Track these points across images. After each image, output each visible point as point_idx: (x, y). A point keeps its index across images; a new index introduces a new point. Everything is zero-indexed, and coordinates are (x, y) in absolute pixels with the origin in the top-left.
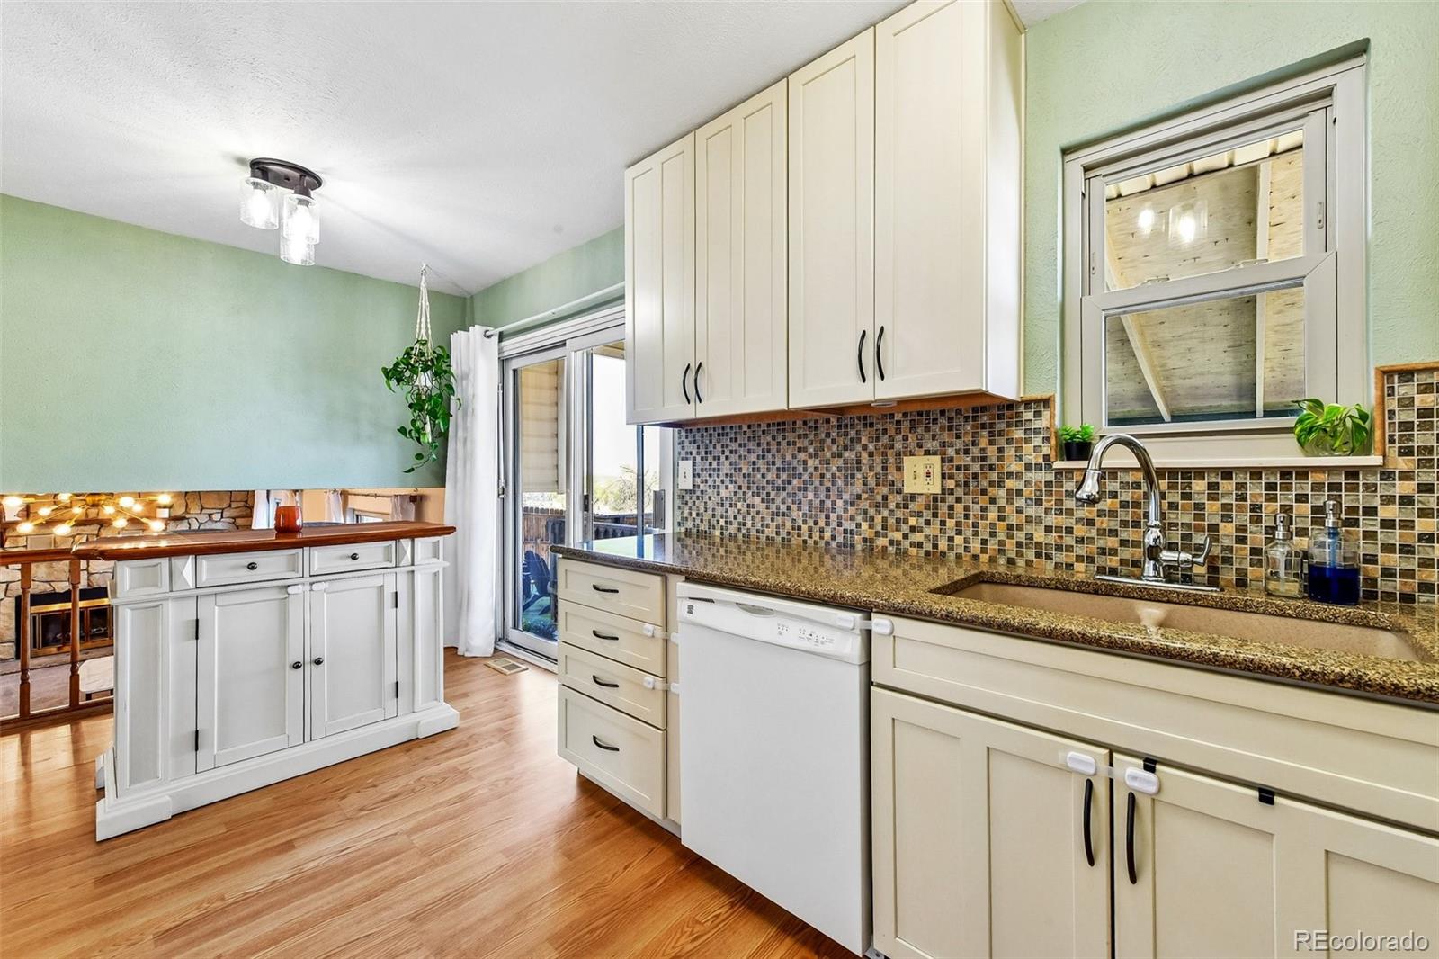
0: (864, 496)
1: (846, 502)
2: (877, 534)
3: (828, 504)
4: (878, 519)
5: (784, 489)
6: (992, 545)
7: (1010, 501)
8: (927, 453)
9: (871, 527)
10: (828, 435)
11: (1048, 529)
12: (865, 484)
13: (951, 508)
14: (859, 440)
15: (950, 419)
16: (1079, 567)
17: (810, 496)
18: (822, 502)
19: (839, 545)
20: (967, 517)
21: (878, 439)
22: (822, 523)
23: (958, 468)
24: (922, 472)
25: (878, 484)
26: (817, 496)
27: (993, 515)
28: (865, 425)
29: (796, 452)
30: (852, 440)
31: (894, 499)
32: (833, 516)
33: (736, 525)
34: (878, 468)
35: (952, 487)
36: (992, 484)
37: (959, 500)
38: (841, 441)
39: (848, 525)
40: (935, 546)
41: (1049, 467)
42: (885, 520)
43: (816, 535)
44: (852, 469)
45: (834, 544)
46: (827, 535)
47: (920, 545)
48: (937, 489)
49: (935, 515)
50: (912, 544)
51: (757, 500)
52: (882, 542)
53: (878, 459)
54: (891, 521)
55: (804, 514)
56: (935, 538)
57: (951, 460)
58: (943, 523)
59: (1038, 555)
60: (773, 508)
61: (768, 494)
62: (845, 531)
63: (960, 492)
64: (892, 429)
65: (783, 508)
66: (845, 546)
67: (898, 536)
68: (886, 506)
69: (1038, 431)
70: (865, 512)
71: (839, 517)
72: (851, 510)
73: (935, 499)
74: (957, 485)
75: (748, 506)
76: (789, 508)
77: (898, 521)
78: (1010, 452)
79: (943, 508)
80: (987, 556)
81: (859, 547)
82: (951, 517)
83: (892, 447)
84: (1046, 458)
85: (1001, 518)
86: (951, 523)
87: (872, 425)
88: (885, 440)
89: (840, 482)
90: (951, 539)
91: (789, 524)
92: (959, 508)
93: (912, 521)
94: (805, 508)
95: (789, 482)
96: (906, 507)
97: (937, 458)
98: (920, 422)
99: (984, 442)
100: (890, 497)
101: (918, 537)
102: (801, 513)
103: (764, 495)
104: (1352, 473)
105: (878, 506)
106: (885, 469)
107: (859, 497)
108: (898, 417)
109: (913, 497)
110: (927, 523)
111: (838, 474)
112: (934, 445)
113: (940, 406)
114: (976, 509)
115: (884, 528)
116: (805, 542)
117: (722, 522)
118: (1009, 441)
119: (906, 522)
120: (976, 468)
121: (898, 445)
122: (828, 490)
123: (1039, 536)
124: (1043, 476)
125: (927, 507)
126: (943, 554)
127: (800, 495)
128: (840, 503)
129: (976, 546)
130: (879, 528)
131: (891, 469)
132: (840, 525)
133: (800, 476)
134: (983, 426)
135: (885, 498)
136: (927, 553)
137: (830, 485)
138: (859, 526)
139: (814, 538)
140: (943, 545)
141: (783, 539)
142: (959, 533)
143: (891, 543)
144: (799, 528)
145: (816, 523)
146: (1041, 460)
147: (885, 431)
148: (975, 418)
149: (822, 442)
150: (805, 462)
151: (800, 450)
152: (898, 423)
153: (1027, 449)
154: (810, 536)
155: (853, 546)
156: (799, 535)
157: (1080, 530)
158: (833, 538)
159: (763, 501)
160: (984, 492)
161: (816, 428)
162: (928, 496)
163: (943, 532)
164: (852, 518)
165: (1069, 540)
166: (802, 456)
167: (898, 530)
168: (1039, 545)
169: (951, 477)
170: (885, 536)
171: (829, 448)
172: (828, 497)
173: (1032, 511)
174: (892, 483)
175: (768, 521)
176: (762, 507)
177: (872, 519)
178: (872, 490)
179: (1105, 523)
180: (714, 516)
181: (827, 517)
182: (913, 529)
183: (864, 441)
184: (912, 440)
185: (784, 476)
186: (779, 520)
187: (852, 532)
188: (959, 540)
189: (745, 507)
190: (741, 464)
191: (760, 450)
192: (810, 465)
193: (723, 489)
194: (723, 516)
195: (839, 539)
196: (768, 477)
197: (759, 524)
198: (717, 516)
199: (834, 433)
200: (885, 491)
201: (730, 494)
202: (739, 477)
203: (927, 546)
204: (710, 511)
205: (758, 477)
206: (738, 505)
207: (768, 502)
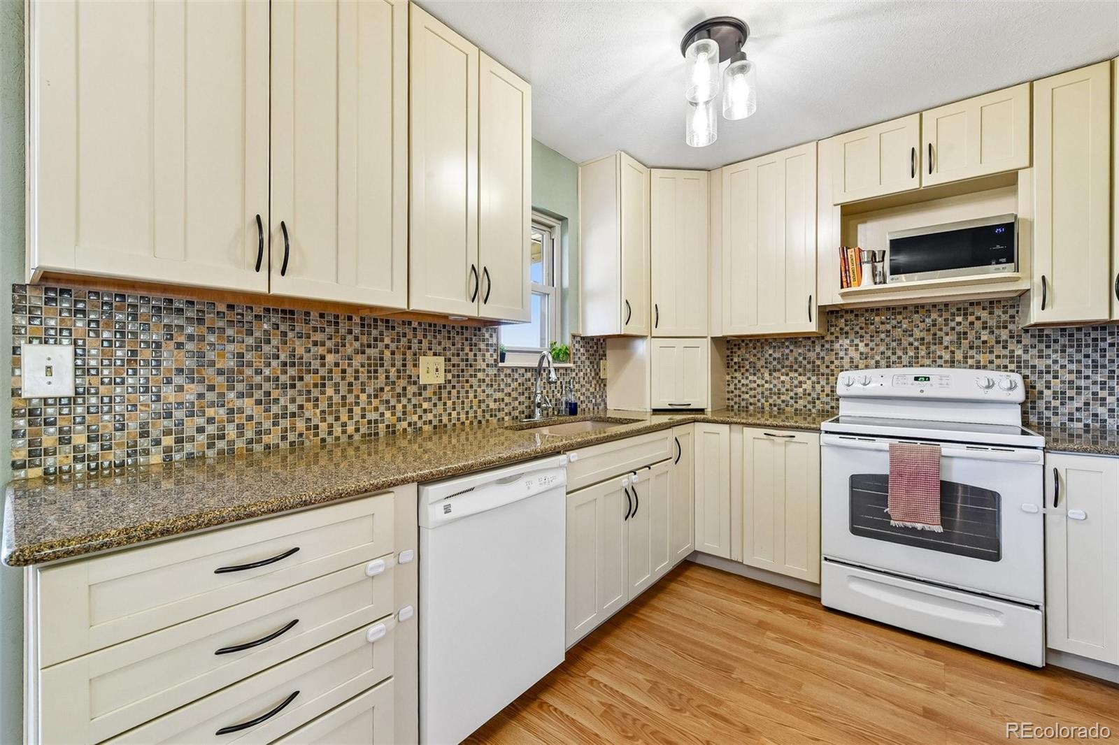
0: (387, 388)
1: (369, 396)
2: (399, 420)
3: (351, 399)
4: (399, 407)
5: (293, 386)
6: (471, 414)
7: (480, 386)
8: (435, 354)
9: (393, 414)
10: (350, 332)
11: (495, 401)
12: (387, 377)
13: (450, 393)
14: (382, 340)
15: (449, 332)
16: (507, 418)
17: (330, 391)
18: (344, 398)
19: (364, 436)
20: (458, 398)
21: (399, 341)
22: (344, 418)
23: (454, 366)
24: (432, 369)
25: (399, 377)
26: (337, 391)
27: (471, 395)
28: (387, 328)
29: (310, 346)
30: (376, 339)
31: (412, 389)
32: (357, 410)
33: (202, 438)
34: (399, 364)
35: (450, 378)
36: (471, 376)
37: (454, 387)
38: (364, 339)
39: (372, 416)
40: (441, 421)
41: (496, 366)
42: (404, 407)
43: (338, 430)
44: (374, 367)
45: (357, 437)
46: (350, 429)
47: (430, 422)
48: (441, 381)
49: (440, 399)
50: (425, 423)
51: (248, 403)
52: (404, 424)
53: (398, 357)
54: (410, 408)
55: (323, 412)
56: (440, 415)
57: (450, 360)
58: (445, 404)
59: (491, 416)
60: (275, 409)
61: (268, 394)
62: (369, 422)
63: (454, 382)
64: (410, 335)
65: (292, 408)
66: (370, 435)
67: (415, 418)
68: (405, 395)
69: (492, 345)
70: (388, 402)
71: (363, 409)
72: (375, 402)
73: (440, 388)
74: (453, 376)
75: (231, 411)
76: (301, 407)
77: (415, 406)
78: (479, 358)
79: (444, 395)
80: (469, 422)
81: (382, 434)
82: (449, 399)
83: (410, 348)
84: (496, 361)
85: (475, 397)
86: (449, 403)
87: (393, 328)
88: (404, 341)
89: (363, 376)
90: (450, 414)
91: (301, 425)
92: (454, 392)
93: (425, 405)
94: (323, 405)
95: (301, 379)
96: (420, 394)
97: (442, 359)
98: (430, 331)
99: (467, 349)
100: (408, 388)
101: (430, 416)
102: (318, 411)
103: (258, 394)
104: (566, 369)
105: (399, 395)
106: (404, 365)
107: (382, 389)
108: (415, 324)
109: (425, 387)
110: (435, 405)
111: (361, 369)
112: (439, 349)
113: (443, 322)
114: (463, 394)
115: (404, 413)
116: (323, 440)
117: (168, 441)
118: (480, 350)
119: (421, 406)
120: (463, 365)
121: (415, 346)
122: (350, 384)
123: (492, 405)
124: (492, 371)
125: (435, 393)
126: (445, 426)
127: (315, 393)
128: (363, 397)
129: (463, 416)
130: (399, 414)
131: (409, 365)
132: (363, 417)
133: (316, 372)
134: (467, 340)
135: (404, 389)
136: (435, 427)
137: (352, 380)
138: (382, 415)
139: (335, 434)
140: (445, 419)
141: (292, 444)
142: (454, 409)
143: (410, 424)
144: (316, 427)
145: (337, 419)
146: (493, 362)
147: (405, 335)
148: (463, 334)
149: (344, 338)
150: (323, 358)
151: (315, 344)
152: (415, 329)
153: (488, 355)
154: (330, 433)
155: (377, 434)
156: (316, 435)
157: (507, 400)
158: (357, 430)
159: (259, 402)
160: (467, 381)
161: (337, 323)
162: (435, 385)
163: (445, 410)
164: (376, 409)
165: (503, 405)
167: (415, 413)
168: (491, 409)
169: (450, 371)
170: (405, 420)
171: (351, 345)
172: (350, 391)
173: (489, 391)
174: (410, 377)
175: (267, 425)
176: (257, 412)
177: (394, 407)
178: (394, 383)
179: (514, 394)
180: (144, 434)
181: (351, 411)
182: (425, 411)
183: (387, 340)
184: (425, 344)
185: (292, 372)
186: (285, 423)
187: (376, 422)
188: (454, 414)
189: (222, 411)
190: (211, 355)
191: (250, 341)
192: (330, 358)
193: (169, 393)
194: (167, 432)
195: (363, 430)
196: (267, 372)
197: (249, 434)
198: (154, 433)
199: (357, 330)
200: (402, 383)
201: (189, 395)
202: (209, 372)
203: (435, 422)
204: (133, 426)
205: (248, 372)
206: (210, 412)
207: (266, 401)
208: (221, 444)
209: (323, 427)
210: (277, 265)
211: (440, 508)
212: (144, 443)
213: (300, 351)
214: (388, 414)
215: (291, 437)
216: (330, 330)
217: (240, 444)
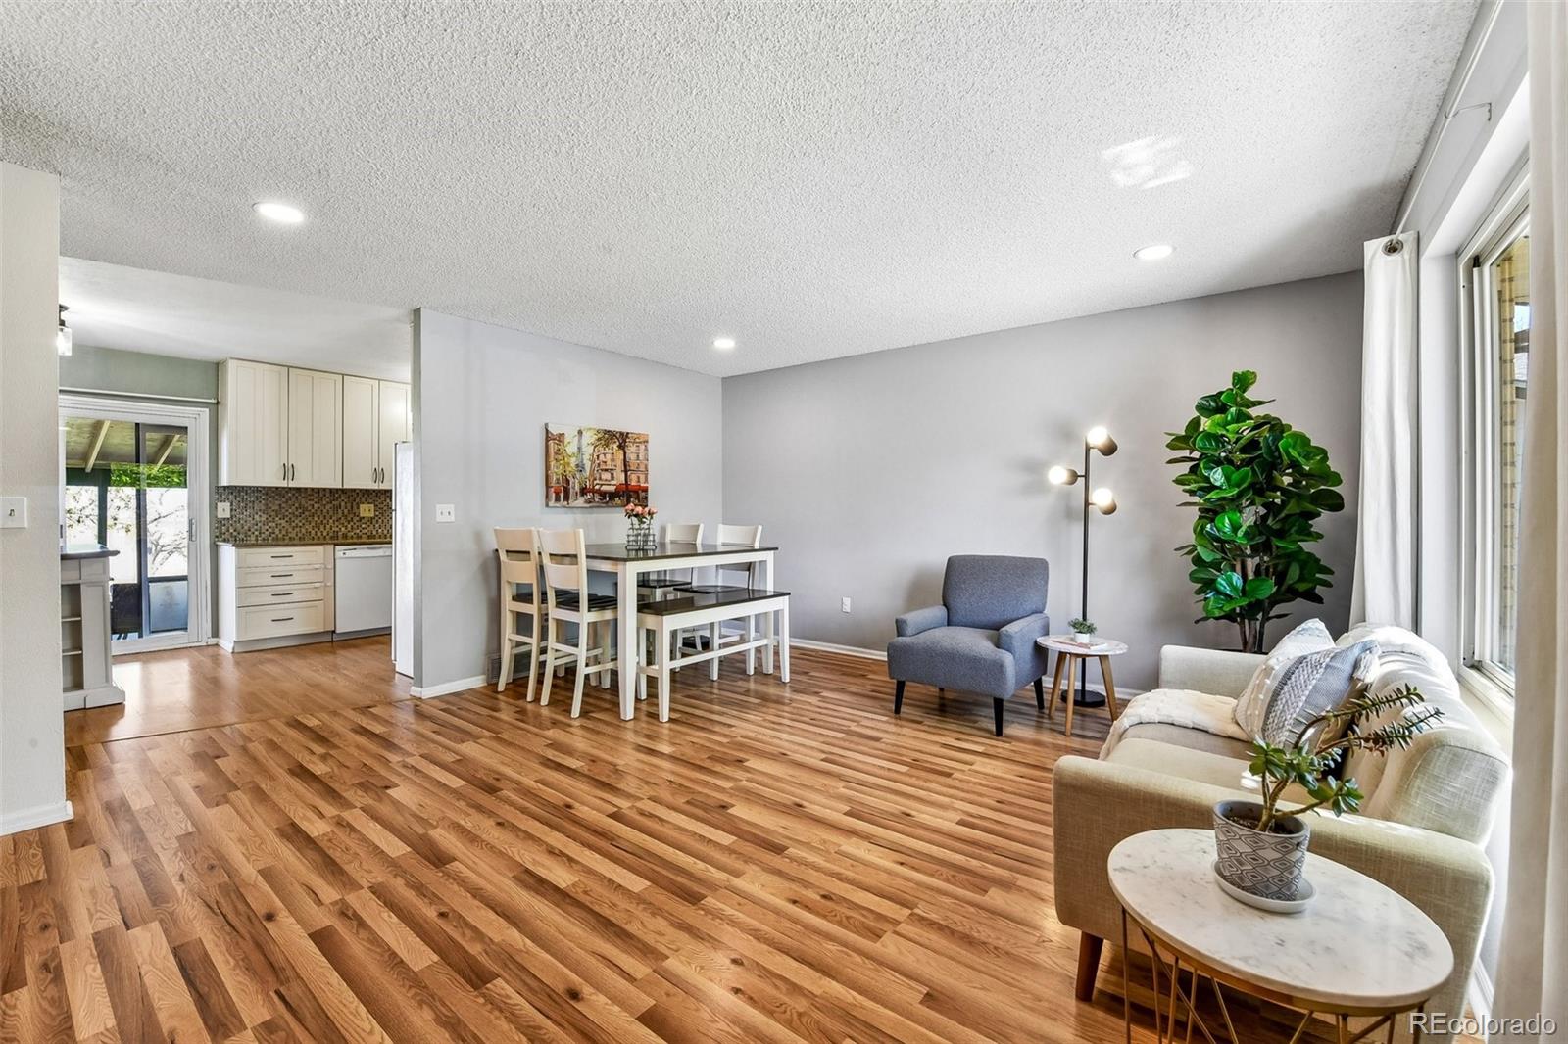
0: (343, 518)
1: (334, 521)
2: (349, 531)
3: (325, 522)
4: (349, 526)
5: (300, 516)
8: (368, 504)
9: (346, 529)
10: (325, 495)
12: (343, 514)
13: (377, 521)
14: (342, 499)
15: (377, 494)
17: (316, 519)
18: (322, 521)
19: (331, 537)
20: (383, 523)
21: (348, 498)
22: (322, 529)
23: (380, 509)
24: (367, 510)
25: (349, 514)
26: (319, 519)
28: (342, 493)
29: (307, 501)
30: (337, 498)
31: (356, 519)
32: (328, 526)
33: (267, 533)
34: (349, 508)
37: (380, 518)
38: (330, 499)
39: (335, 529)
40: (372, 533)
42: (352, 526)
43: (319, 534)
44: (336, 509)
45: (328, 537)
46: (325, 534)
47: (366, 533)
48: (373, 515)
49: (372, 523)
50: (363, 533)
51: (282, 521)
52: (351, 534)
53: (349, 505)
54: (355, 526)
55: (312, 526)
56: (372, 530)
57: (377, 506)
58: (374, 526)
60: (293, 524)
61: (290, 519)
62: (334, 531)
63: (380, 516)
64: (354, 495)
65: (300, 524)
66: (334, 536)
67: (358, 531)
68: (352, 521)
70: (343, 524)
71: (331, 526)
72: (337, 523)
73: (372, 518)
74: (379, 514)
75: (277, 524)
76: (303, 524)
77: (357, 526)
79: (374, 521)
81: (340, 537)
82: (377, 523)
83: (354, 501)
86: (377, 526)
87: (347, 495)
88: (351, 498)
89: (331, 513)
90: (377, 530)
91: (303, 530)
92: (380, 521)
93: (363, 526)
94: (313, 524)
95: (303, 514)
96: (360, 521)
97: (373, 506)
100: (354, 518)
101: (363, 531)
102: (310, 526)
103: (287, 519)
105: (349, 521)
106: (352, 508)
107: (340, 518)
109: (363, 518)
110: (369, 526)
111: (330, 510)
112: (371, 501)
114: (386, 521)
115: (352, 529)
116: (313, 537)
117: (256, 533)
119: (361, 526)
120: (385, 508)
121: (357, 500)
122: (325, 516)
125: (369, 521)
126: (375, 535)
127: (309, 519)
128: (331, 521)
129: (386, 532)
130: (349, 529)
131: (355, 507)
132: (331, 529)
133: (310, 511)
134: (388, 496)
135: (352, 519)
136: (369, 536)
137: (326, 514)
138: (340, 529)
140: (375, 533)
141: (300, 537)
142: (380, 528)
143: (355, 534)
144: (310, 532)
145: (319, 529)
147: (352, 495)
149: (322, 498)
150: (312, 506)
151: (309, 500)
152: (357, 493)
154: (316, 535)
155: (338, 536)
156: (309, 535)
158: (328, 534)
159: (287, 522)
160: (388, 516)
161: (318, 492)
162: (369, 517)
163: (374, 528)
164: (337, 526)
166: (312, 503)
167: (357, 529)
169: (377, 511)
170: (352, 531)
171: (325, 500)
172: (325, 519)
174: (355, 513)
175: (290, 530)
176: (286, 525)
177: (346, 526)
178: (346, 516)
180: (249, 530)
181: (325, 526)
182: (363, 528)
184: (363, 499)
185: (300, 511)
186: (297, 529)
187: (337, 531)
188: (380, 530)
189: (274, 524)
190: (270, 505)
191: (284, 500)
192: (316, 506)
193: (256, 517)
194: (256, 530)
195: (331, 534)
196: (290, 511)
197: (284, 532)
198: (252, 530)
199: (328, 495)
200: (351, 516)
201: (263, 519)
202: (270, 511)
203: (369, 534)
204: (246, 527)
205: (283, 511)
206: (270, 524)
207: (290, 522)
208: (273, 535)
209: (313, 532)
210: (291, 478)
211: (342, 553)
212: (250, 533)
213: (303, 502)
214: (343, 529)
215: (299, 535)
216: (316, 495)
217: (280, 536)
